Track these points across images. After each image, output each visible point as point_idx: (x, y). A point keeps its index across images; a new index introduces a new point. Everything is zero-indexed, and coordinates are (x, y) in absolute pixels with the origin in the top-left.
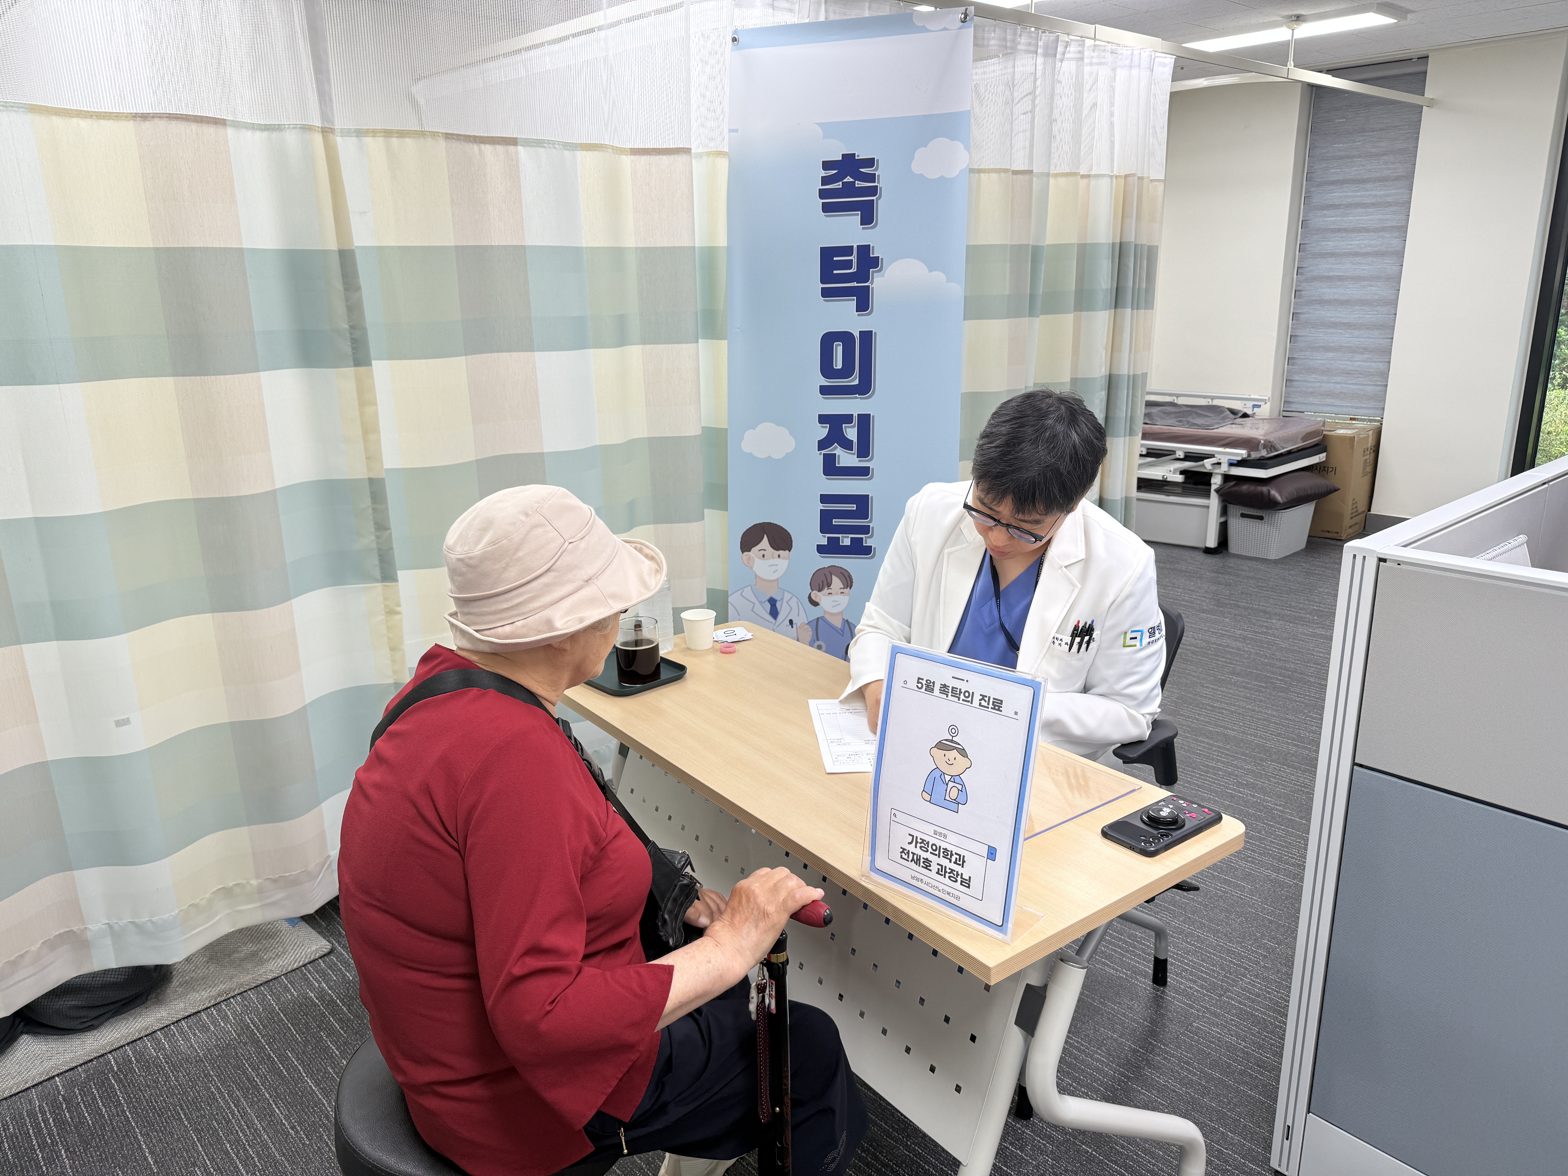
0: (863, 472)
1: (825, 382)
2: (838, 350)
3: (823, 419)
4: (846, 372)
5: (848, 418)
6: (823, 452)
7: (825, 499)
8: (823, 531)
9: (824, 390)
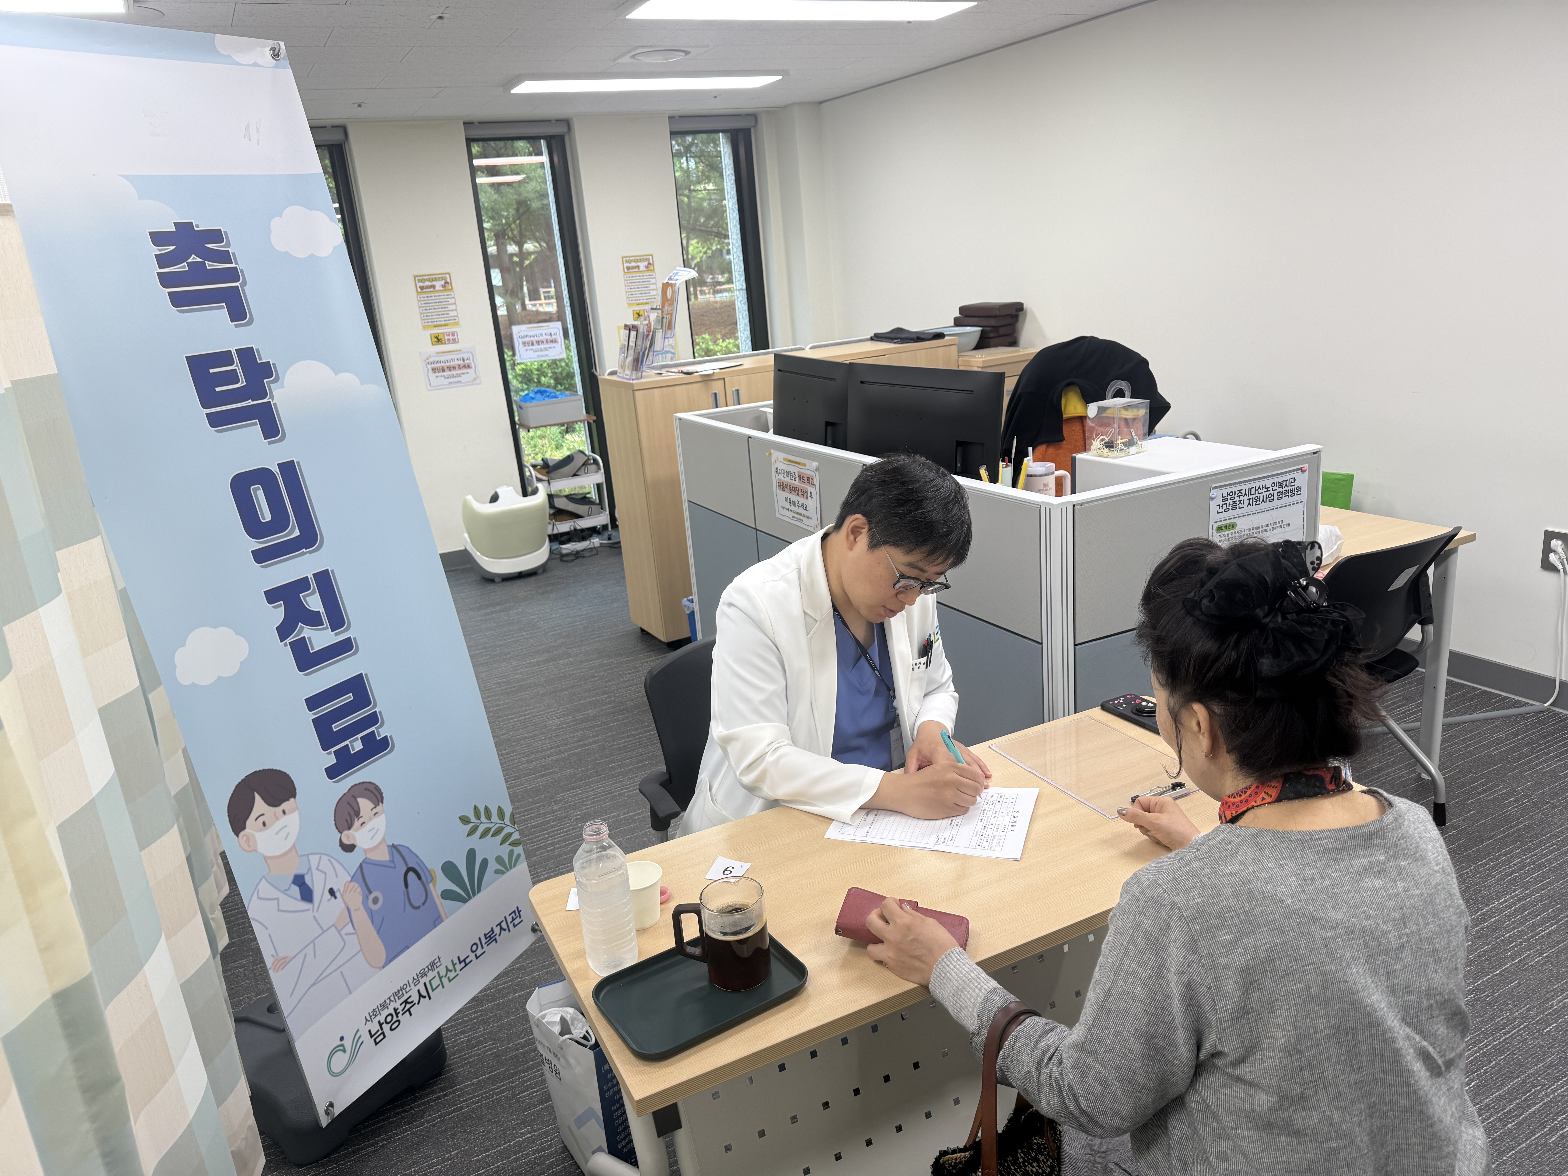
0: (345, 647)
1: (256, 544)
2: (259, 495)
3: (272, 596)
4: (279, 523)
5: (302, 584)
6: (288, 641)
7: (313, 703)
8: (325, 748)
9: (260, 556)
